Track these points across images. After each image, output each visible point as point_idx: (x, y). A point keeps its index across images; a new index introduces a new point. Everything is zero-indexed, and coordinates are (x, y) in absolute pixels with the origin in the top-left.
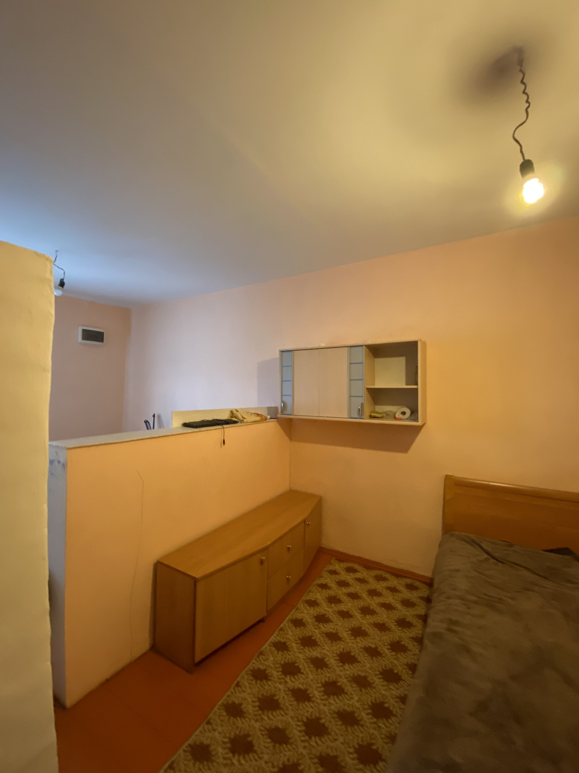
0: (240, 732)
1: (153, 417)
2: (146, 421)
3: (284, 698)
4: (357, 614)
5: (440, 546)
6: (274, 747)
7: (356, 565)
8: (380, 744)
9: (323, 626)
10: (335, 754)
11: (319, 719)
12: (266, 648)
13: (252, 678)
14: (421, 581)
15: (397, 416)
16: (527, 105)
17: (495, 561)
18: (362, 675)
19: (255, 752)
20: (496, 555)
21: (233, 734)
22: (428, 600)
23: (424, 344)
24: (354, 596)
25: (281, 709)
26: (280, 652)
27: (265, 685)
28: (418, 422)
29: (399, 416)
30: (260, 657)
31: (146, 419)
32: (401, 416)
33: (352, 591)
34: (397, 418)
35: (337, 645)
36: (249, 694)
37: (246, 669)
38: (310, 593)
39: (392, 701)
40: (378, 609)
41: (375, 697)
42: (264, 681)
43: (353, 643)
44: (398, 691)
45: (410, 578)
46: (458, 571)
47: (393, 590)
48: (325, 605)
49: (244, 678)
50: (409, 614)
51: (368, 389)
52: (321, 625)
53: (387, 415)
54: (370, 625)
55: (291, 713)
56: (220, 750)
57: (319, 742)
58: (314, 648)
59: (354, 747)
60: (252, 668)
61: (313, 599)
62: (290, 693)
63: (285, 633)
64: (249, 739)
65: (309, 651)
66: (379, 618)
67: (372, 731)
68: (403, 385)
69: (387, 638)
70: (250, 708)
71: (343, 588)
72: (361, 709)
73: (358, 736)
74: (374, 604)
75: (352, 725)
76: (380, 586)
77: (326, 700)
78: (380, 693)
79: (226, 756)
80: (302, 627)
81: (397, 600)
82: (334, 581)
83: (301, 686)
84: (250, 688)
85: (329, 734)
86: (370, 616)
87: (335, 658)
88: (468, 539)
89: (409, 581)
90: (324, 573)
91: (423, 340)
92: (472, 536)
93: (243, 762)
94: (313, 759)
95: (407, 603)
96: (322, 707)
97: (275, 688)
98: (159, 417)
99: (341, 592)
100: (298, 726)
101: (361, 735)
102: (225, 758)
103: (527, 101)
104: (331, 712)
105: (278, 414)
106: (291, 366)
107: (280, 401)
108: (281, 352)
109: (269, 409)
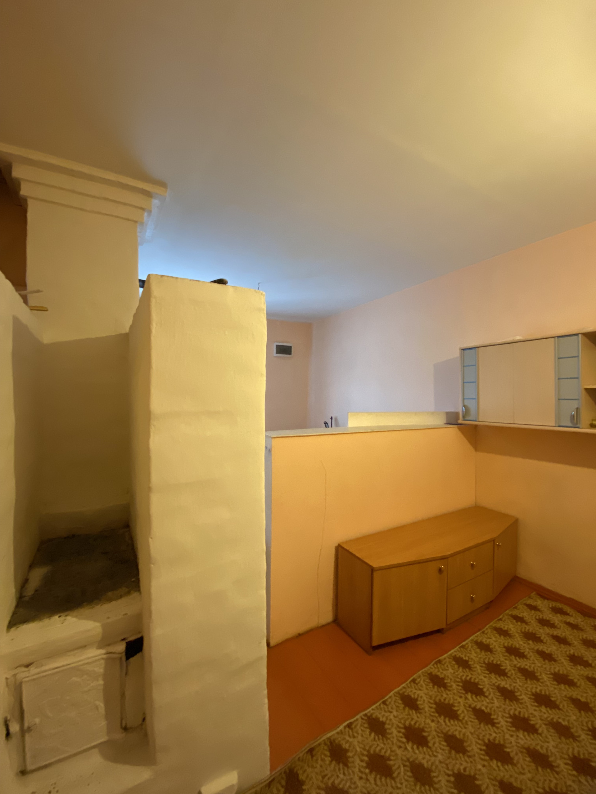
0: (415, 724)
1: (331, 420)
2: (325, 422)
3: (463, 712)
4: (563, 660)
6: (450, 752)
7: (568, 607)
10: (519, 786)
11: (503, 746)
12: (445, 658)
13: (428, 681)
18: (564, 724)
19: (430, 748)
21: (408, 722)
26: (461, 668)
27: (442, 692)
30: (439, 665)
31: (324, 420)
33: (559, 635)
35: (532, 684)
36: (425, 694)
37: (424, 670)
38: (500, 622)
42: (442, 689)
48: (519, 639)
49: (423, 681)
51: (588, 390)
52: (513, 658)
55: (471, 729)
56: (395, 731)
57: (501, 768)
58: (502, 677)
59: (544, 789)
60: (429, 672)
61: (504, 629)
62: (471, 710)
63: (468, 652)
64: (424, 734)
65: (496, 678)
70: (426, 706)
72: (558, 756)
73: (550, 781)
74: (589, 655)
75: (544, 767)
77: (514, 732)
78: (587, 750)
79: (400, 739)
80: (489, 653)
82: (534, 617)
83: (484, 708)
85: (515, 765)
86: (583, 667)
87: (528, 696)
90: (520, 605)
94: (493, 780)
96: (508, 736)
98: (336, 419)
101: (555, 781)
104: (519, 745)
105: (459, 419)
106: (475, 365)
107: (461, 405)
108: (462, 350)
109: (448, 413)
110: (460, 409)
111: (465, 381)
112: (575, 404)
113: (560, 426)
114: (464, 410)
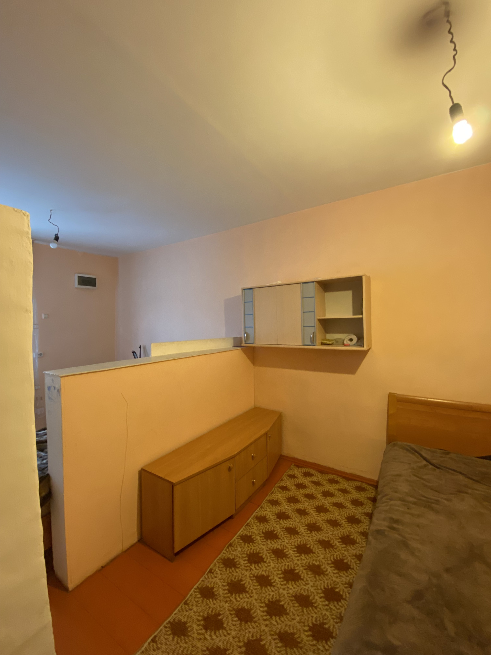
0: (212, 611)
1: (139, 349)
2: (133, 352)
3: (249, 583)
4: (312, 512)
5: (385, 453)
6: (241, 624)
7: (312, 470)
8: (330, 624)
9: (283, 522)
10: (292, 631)
11: (279, 601)
12: (235, 540)
13: (222, 566)
14: (368, 484)
15: (345, 343)
16: (455, 52)
17: (433, 467)
18: (316, 564)
19: (225, 628)
20: (434, 462)
21: (206, 613)
22: (374, 500)
23: (369, 279)
24: (310, 497)
25: (247, 592)
26: (246, 544)
27: (233, 571)
28: (363, 347)
29: (347, 342)
30: (230, 548)
31: (133, 350)
32: (349, 342)
33: (309, 493)
34: (346, 344)
35: (295, 538)
36: (220, 579)
37: (218, 558)
38: (272, 494)
39: (342, 587)
40: (331, 508)
41: (328, 583)
42: (233, 569)
43: (309, 537)
44: (348, 578)
45: (359, 481)
46: (400, 475)
47: (344, 491)
48: (285, 504)
49: (216, 565)
50: (358, 512)
51: (320, 320)
52: (281, 521)
53: (337, 342)
54: (324, 522)
55: (256, 596)
56: (195, 626)
57: (279, 621)
58: (275, 541)
59: (309, 626)
60: (223, 558)
61: (275, 500)
62: (255, 578)
63: (251, 528)
64: (220, 617)
65: (271, 543)
66: (332, 516)
67: (324, 612)
68: (349, 315)
69: (339, 532)
70: (221, 591)
71: (301, 490)
72: (315, 594)
73: (312, 617)
74: (327, 503)
75: (307, 607)
76: (332, 488)
77: (285, 585)
78: (332, 580)
79: (200, 632)
80: (266, 523)
81: (347, 500)
82: (293, 483)
83: (263, 573)
84: (221, 574)
85: (288, 614)
86: (324, 514)
87: (293, 550)
88: (409, 448)
89: (358, 484)
90: (285, 477)
91: (368, 275)
92: (413, 446)
93: (214, 637)
94: (273, 635)
95: (356, 503)
96: (281, 591)
97: (242, 575)
98: (144, 348)
99: (299, 494)
100: (261, 607)
101: (315, 616)
102: (199, 634)
103: (455, 49)
104: (289, 595)
105: (242, 343)
106: (252, 302)
107: (243, 332)
108: (243, 290)
109: (235, 339)
110: (243, 336)
111: (246, 313)
112: (311, 330)
113: (304, 345)
114: (246, 336)
